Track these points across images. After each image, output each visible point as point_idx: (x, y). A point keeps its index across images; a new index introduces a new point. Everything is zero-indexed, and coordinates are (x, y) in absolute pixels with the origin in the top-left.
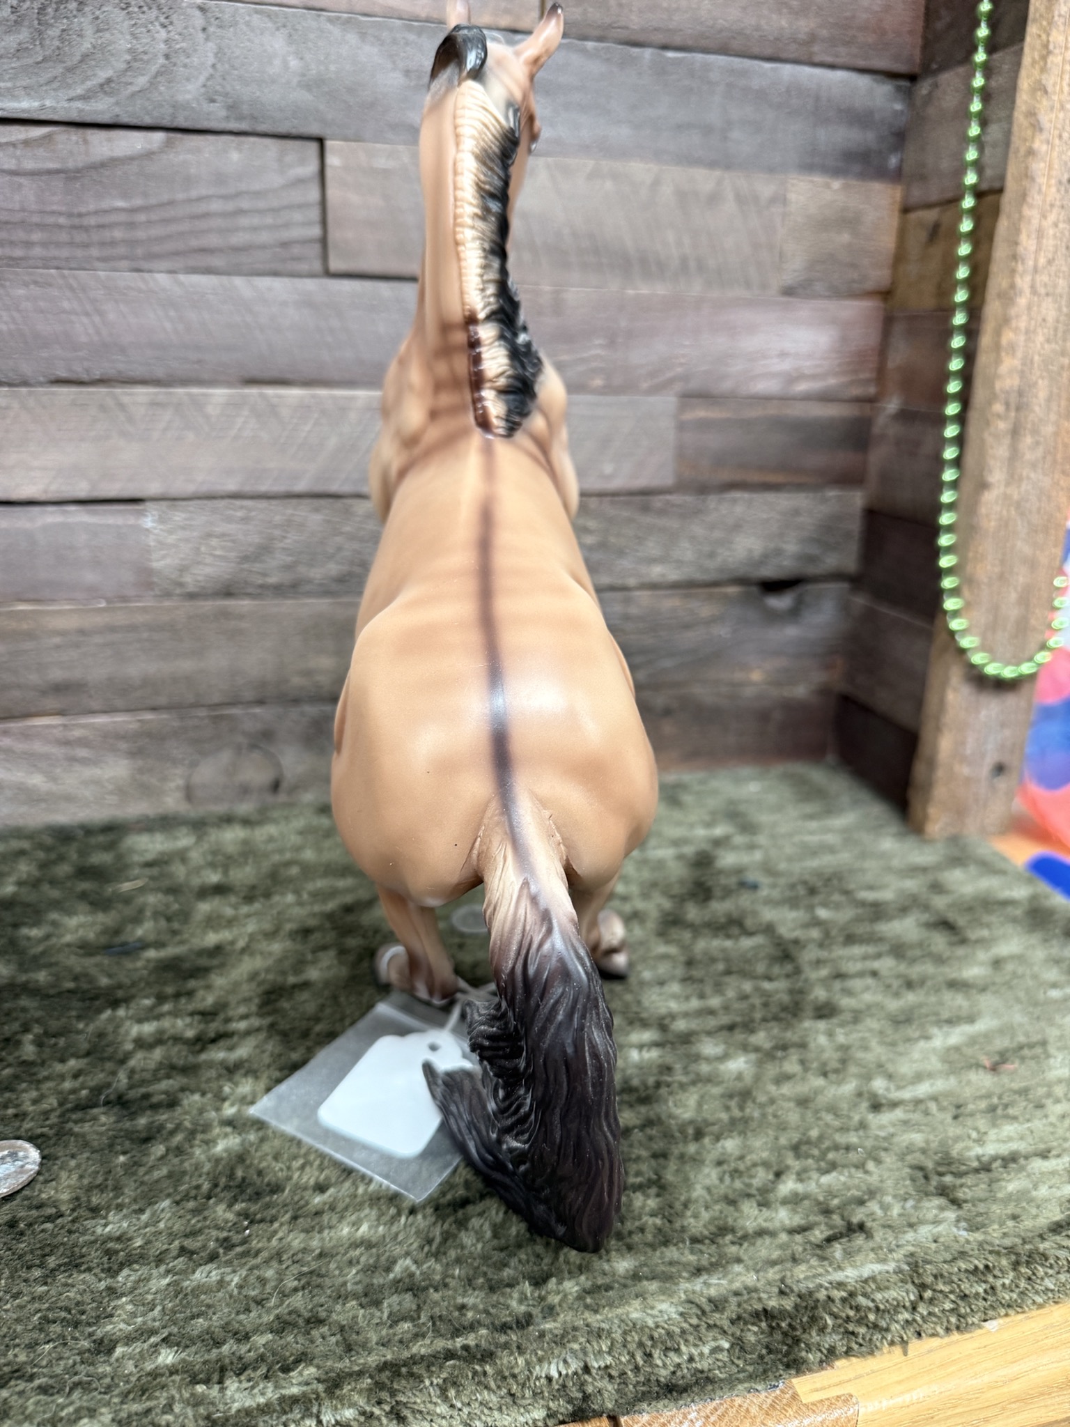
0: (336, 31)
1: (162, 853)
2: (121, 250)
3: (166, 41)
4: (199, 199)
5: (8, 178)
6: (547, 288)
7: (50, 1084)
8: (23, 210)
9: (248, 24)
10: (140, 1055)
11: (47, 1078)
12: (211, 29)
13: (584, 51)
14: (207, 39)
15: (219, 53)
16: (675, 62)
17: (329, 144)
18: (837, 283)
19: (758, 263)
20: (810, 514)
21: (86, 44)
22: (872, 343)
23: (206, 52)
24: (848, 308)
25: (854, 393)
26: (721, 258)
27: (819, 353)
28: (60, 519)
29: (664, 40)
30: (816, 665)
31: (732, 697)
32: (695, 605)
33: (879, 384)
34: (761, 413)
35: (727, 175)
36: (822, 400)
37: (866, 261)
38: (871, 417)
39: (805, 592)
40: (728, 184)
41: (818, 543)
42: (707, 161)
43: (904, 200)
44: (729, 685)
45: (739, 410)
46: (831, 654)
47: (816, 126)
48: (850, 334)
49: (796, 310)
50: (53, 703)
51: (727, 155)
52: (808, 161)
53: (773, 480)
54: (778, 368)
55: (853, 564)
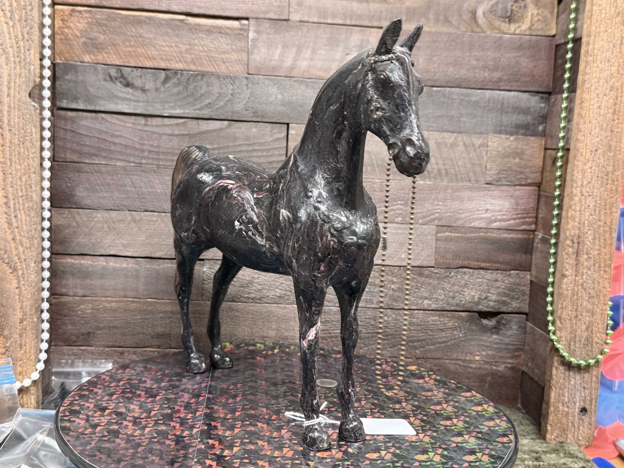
0: (297, 85)
3: (232, 90)
4: (239, 145)
5: (168, 137)
6: (377, 181)
8: (172, 148)
9: (263, 83)
12: (250, 85)
14: (248, 88)
15: (252, 92)
16: (436, 91)
17: (290, 125)
18: (513, 179)
19: (474, 172)
20: (503, 282)
21: (203, 91)
22: (532, 205)
23: (246, 93)
24: (519, 190)
25: (524, 227)
26: (457, 169)
27: (505, 210)
28: (170, 265)
29: (432, 84)
30: (510, 355)
31: (466, 367)
32: (446, 320)
33: (536, 223)
34: (477, 234)
35: (460, 135)
36: (507, 230)
37: (528, 170)
38: (533, 239)
39: (502, 318)
40: (460, 139)
41: (508, 296)
42: (451, 129)
43: (545, 144)
44: (464, 361)
45: (466, 233)
46: (517, 350)
47: (502, 115)
48: (520, 201)
49: (493, 190)
50: (156, 342)
51: (460, 128)
52: (499, 128)
53: (483, 265)
54: (485, 216)
55: (527, 306)
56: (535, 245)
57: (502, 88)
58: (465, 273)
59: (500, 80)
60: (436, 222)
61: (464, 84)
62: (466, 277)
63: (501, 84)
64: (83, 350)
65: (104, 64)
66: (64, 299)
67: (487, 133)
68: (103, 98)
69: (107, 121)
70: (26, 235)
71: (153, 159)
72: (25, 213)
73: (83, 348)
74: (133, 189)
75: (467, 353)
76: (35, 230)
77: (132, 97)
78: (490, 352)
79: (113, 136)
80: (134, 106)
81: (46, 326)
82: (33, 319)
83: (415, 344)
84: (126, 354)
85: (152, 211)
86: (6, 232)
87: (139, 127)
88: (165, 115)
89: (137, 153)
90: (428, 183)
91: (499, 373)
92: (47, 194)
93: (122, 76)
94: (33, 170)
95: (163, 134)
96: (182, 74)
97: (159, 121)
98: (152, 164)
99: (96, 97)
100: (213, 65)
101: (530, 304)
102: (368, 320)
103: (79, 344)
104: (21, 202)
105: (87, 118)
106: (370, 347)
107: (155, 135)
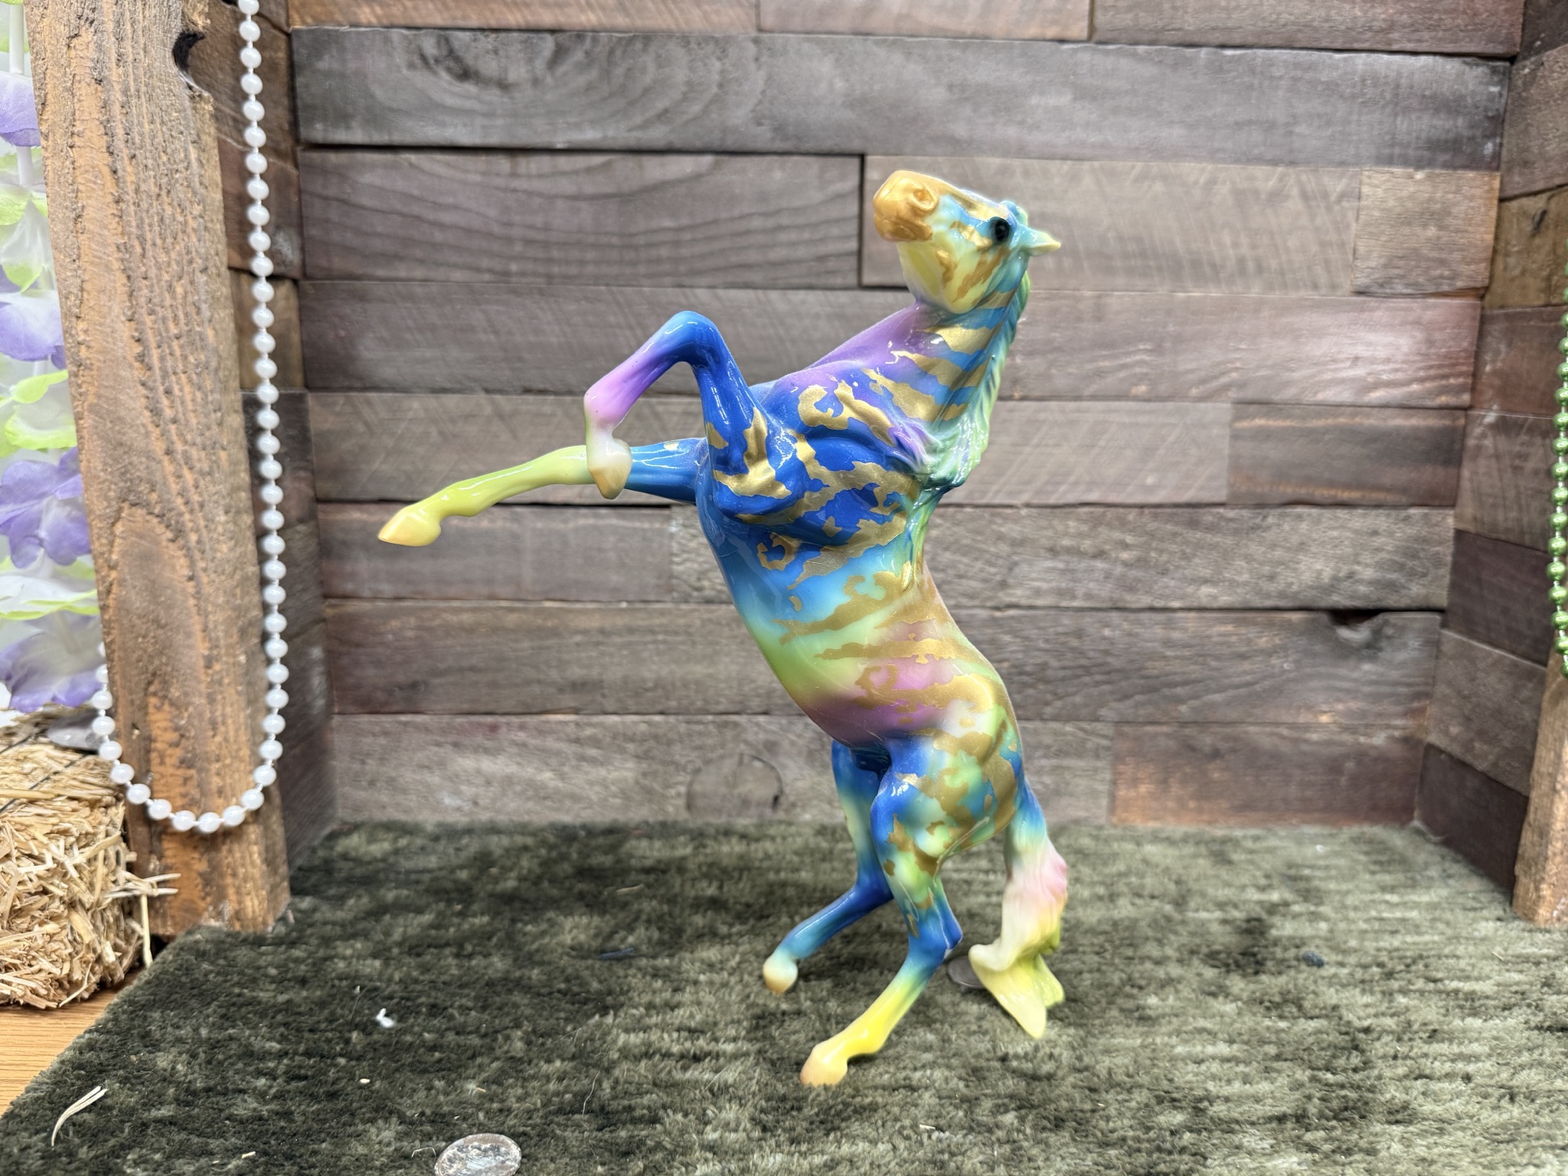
0: (881, 52)
1: (659, 861)
2: (666, 267)
3: (722, 72)
4: (742, 217)
5: (569, 203)
6: (1088, 294)
7: (536, 1084)
8: (580, 231)
9: (798, 52)
10: (625, 1065)
11: (533, 1077)
12: (764, 59)
13: (1134, 55)
14: (759, 68)
15: (769, 79)
16: (1232, 59)
17: (869, 159)
18: (1421, 280)
19: (1327, 262)
20: (1391, 534)
21: (648, 79)
22: (1465, 344)
23: (757, 79)
24: (1435, 306)
25: (1443, 400)
26: (1284, 258)
27: (1400, 357)
28: (591, 521)
29: (1221, 38)
30: (1400, 709)
31: (1296, 741)
32: (1251, 632)
33: (1473, 390)
34: (1330, 421)
35: (1291, 170)
36: (1404, 407)
37: (1457, 256)
38: (1465, 428)
39: (1386, 623)
40: (1292, 180)
41: (1401, 567)
42: (1269, 156)
43: (1502, 189)
44: (1293, 726)
45: (1304, 418)
46: (1418, 696)
47: (1396, 115)
48: (1438, 336)
49: (1372, 310)
50: (569, 701)
51: (1291, 151)
52: (1387, 151)
53: (1345, 495)
54: (1351, 373)
55: (1445, 593)
56: (1471, 442)
57: (1395, 47)
58: (1300, 517)
59: (1391, 26)
60: (1233, 394)
61: (1302, 39)
62: (1304, 526)
63: (1395, 35)
64: (405, 724)
65: (409, 28)
66: (352, 607)
67: (1358, 162)
68: (408, 114)
69: (423, 171)
70: (199, 440)
71: (535, 260)
72: (190, 380)
73: (403, 718)
74: (492, 337)
75: (1299, 708)
76: (220, 424)
77: (477, 106)
78: (1354, 705)
79: (437, 206)
80: (484, 127)
81: (278, 673)
82: (235, 656)
83: (1179, 690)
84: (504, 730)
85: (542, 392)
86: (147, 434)
87: (499, 182)
88: (559, 146)
89: (496, 247)
90: (1214, 293)
91: (1373, 753)
92: (264, 342)
93: (451, 53)
94: (199, 263)
95: (556, 196)
96: (595, 40)
97: (544, 162)
98: (535, 274)
99: (391, 110)
100: (670, 12)
101: (1454, 586)
102: (1062, 639)
103: (395, 708)
104: (178, 352)
105: (373, 166)
106: (1070, 700)
107: (537, 201)
